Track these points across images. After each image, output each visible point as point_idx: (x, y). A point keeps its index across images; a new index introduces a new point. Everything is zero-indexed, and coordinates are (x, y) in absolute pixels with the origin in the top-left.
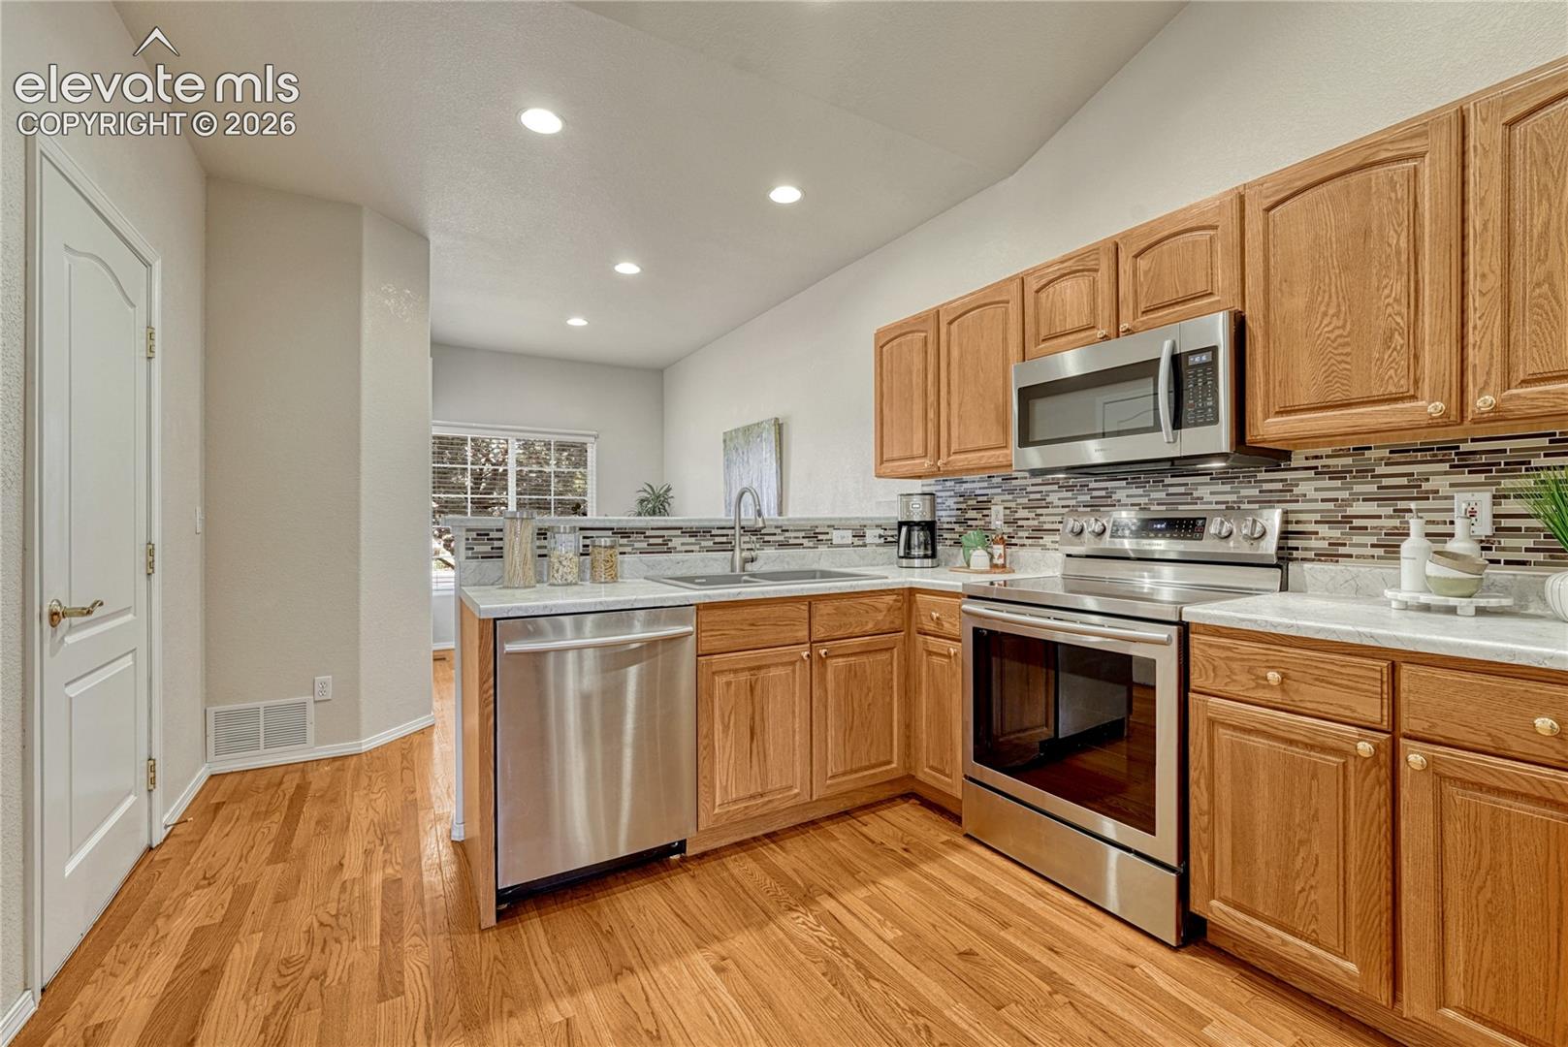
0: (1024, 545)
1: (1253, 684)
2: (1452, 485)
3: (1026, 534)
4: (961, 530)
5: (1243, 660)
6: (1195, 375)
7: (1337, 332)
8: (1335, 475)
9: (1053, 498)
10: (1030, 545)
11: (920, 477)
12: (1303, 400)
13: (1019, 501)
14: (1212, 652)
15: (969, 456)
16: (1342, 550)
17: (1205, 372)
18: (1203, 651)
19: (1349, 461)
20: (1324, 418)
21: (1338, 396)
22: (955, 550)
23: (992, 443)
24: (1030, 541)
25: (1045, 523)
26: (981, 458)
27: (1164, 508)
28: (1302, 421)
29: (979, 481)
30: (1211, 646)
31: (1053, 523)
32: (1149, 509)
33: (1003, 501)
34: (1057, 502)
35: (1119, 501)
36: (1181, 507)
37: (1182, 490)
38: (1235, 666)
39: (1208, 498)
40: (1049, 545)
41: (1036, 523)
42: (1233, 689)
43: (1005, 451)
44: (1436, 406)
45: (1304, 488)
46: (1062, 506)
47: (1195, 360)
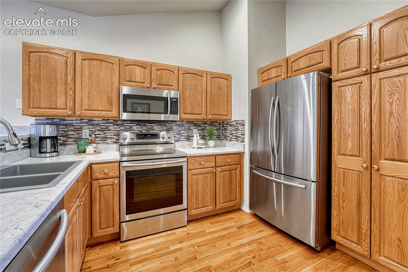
0: (99, 143)
1: (198, 165)
2: (193, 128)
3: (100, 139)
4: (65, 139)
5: (197, 161)
6: (173, 103)
7: (193, 101)
8: (179, 125)
9: (111, 128)
10: (101, 143)
12: (188, 112)
13: (96, 128)
14: (192, 161)
15: (94, 112)
16: (180, 139)
17: (175, 103)
18: (190, 161)
19: (180, 123)
20: (191, 116)
21: (193, 112)
22: (63, 147)
23: (106, 109)
24: (101, 142)
25: (108, 135)
27: (146, 131)
28: (188, 116)
29: (74, 120)
30: (192, 160)
31: (111, 135)
32: (142, 132)
33: (88, 128)
34: (112, 129)
35: (134, 129)
36: (150, 131)
37: (150, 127)
38: (196, 163)
39: (156, 129)
40: (109, 142)
41: (104, 136)
42: (196, 167)
43: (111, 112)
44: (205, 117)
45: (174, 128)
46: (115, 131)
47: (173, 100)
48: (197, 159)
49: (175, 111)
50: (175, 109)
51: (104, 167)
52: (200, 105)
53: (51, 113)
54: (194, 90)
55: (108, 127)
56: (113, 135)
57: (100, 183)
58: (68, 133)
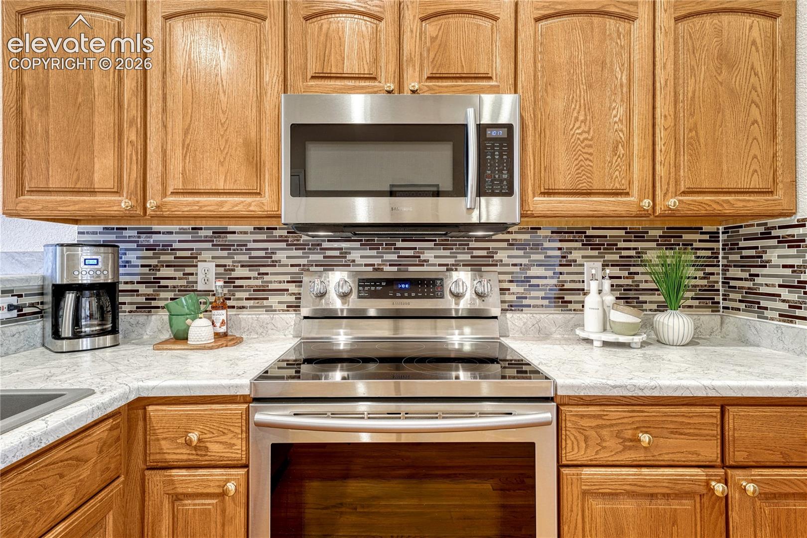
0: (243, 307)
1: (621, 447)
2: (583, 257)
3: (246, 295)
4: (150, 291)
5: (612, 425)
6: (493, 147)
7: (585, 135)
8: (521, 246)
9: (281, 256)
10: (251, 307)
11: (76, 221)
12: (561, 185)
13: (237, 258)
14: (585, 423)
15: (203, 199)
16: (525, 302)
17: (501, 146)
18: (575, 423)
19: (527, 236)
20: (575, 202)
21: (584, 186)
22: (141, 317)
23: (240, 186)
24: (251, 303)
25: (271, 282)
26: (222, 204)
27: (395, 269)
28: (561, 202)
29: (176, 233)
30: (582, 416)
31: (280, 282)
32: (382, 270)
33: (213, 258)
34: (285, 261)
35: (354, 261)
36: (411, 269)
37: (410, 253)
38: (605, 432)
39: (432, 260)
40: (276, 306)
41: (259, 282)
42: (604, 456)
44: (647, 203)
45: (501, 255)
46: (292, 266)
47: (492, 133)
48: (614, 413)
49: (501, 181)
50: (501, 171)
51: (189, 417)
52: (621, 150)
53: (77, 207)
54: (590, 86)
55: (273, 253)
56: (288, 282)
57: (171, 482)
58: (159, 274)
